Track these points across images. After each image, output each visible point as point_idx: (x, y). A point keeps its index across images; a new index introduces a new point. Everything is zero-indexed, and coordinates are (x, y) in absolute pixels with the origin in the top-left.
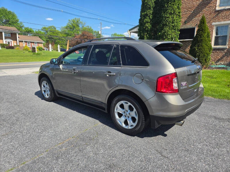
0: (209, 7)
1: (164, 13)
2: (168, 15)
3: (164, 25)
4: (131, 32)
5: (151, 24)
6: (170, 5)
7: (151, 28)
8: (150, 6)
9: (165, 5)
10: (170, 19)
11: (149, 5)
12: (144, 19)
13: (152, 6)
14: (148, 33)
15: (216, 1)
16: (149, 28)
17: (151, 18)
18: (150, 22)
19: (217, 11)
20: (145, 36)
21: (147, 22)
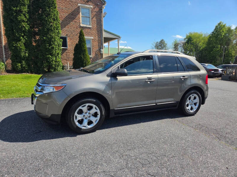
3: (48, 29)
5: (28, 25)
10: (54, 25)
14: (25, 35)
15: (80, 18)
16: (27, 28)
17: (28, 17)
18: (27, 22)
19: (81, 27)
20: (22, 37)
21: (23, 20)
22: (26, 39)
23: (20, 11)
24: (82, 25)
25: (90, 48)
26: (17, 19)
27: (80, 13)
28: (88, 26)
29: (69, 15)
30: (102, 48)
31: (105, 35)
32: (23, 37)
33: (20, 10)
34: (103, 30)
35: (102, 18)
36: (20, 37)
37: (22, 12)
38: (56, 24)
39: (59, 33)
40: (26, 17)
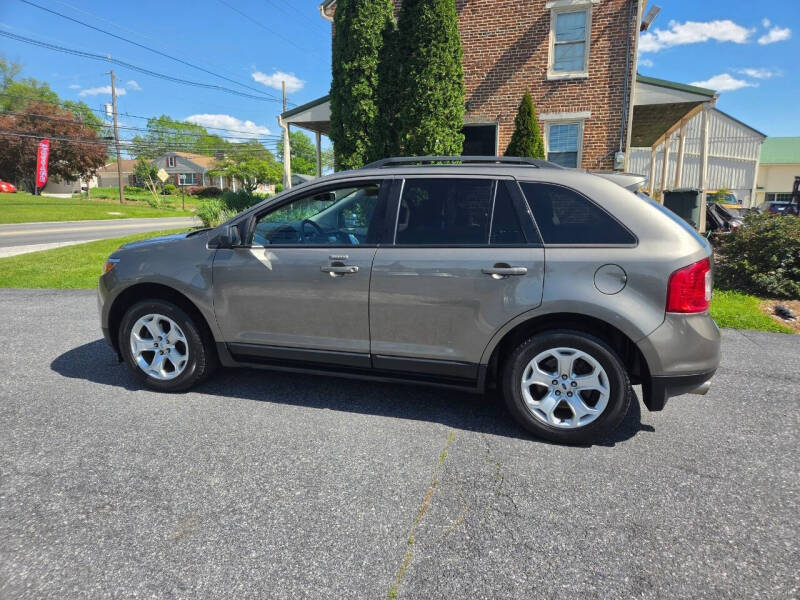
0: (530, 69)
1: (419, 72)
2: (432, 82)
3: (419, 110)
4: (289, 124)
5: (375, 104)
6: (434, 49)
7: (376, 116)
8: (371, 44)
9: (418, 48)
10: (438, 94)
11: (367, 40)
12: (351, 85)
13: (375, 44)
14: (366, 133)
15: (547, 53)
16: (372, 115)
17: (375, 83)
18: (372, 97)
19: (550, 81)
20: (359, 141)
21: (364, 94)
22: (369, 144)
23: (360, 71)
24: (551, 75)
25: (575, 153)
26: (350, 91)
27: (552, 34)
28: (573, 75)
29: (511, 48)
30: (624, 150)
31: (639, 96)
32: (363, 140)
33: (359, 65)
34: (635, 77)
35: (635, 34)
36: (355, 140)
37: (364, 70)
38: (445, 90)
39: (451, 116)
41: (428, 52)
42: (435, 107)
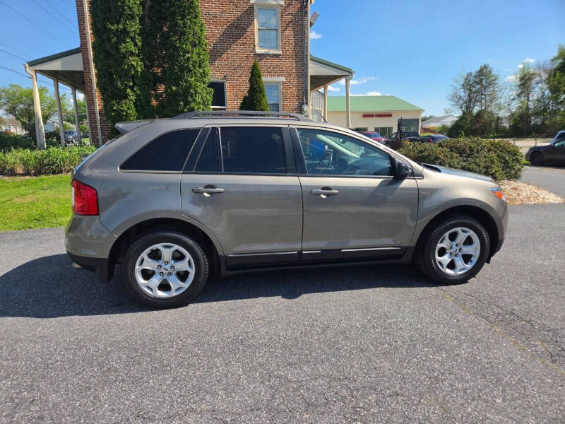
0: (243, 44)
2: (189, 47)
3: (182, 68)
4: (35, 71)
5: (141, 61)
6: (189, 23)
7: (143, 71)
11: (130, 8)
12: (118, 43)
13: (135, 10)
14: (135, 84)
15: (254, 34)
16: (139, 70)
17: (140, 44)
18: (138, 56)
19: (258, 54)
20: (129, 90)
21: (131, 52)
22: (138, 92)
23: (125, 32)
24: (259, 50)
25: (278, 104)
26: (118, 50)
27: (255, 20)
28: (272, 52)
29: (229, 28)
30: (307, 104)
31: (313, 69)
32: (132, 88)
33: (125, 29)
34: (309, 58)
35: (307, 29)
36: (126, 89)
37: (128, 33)
38: (199, 54)
39: (204, 74)
40: (136, 45)
41: (184, 24)
42: (194, 67)
